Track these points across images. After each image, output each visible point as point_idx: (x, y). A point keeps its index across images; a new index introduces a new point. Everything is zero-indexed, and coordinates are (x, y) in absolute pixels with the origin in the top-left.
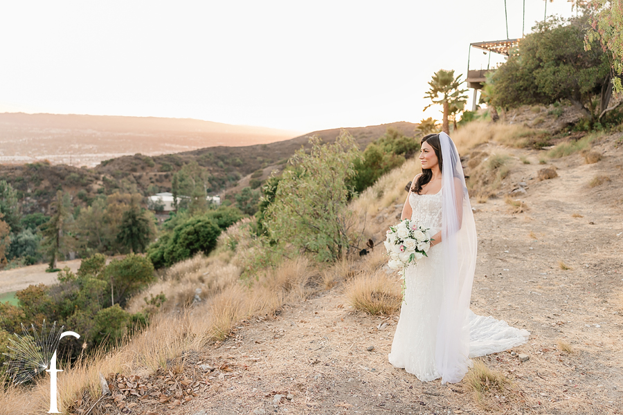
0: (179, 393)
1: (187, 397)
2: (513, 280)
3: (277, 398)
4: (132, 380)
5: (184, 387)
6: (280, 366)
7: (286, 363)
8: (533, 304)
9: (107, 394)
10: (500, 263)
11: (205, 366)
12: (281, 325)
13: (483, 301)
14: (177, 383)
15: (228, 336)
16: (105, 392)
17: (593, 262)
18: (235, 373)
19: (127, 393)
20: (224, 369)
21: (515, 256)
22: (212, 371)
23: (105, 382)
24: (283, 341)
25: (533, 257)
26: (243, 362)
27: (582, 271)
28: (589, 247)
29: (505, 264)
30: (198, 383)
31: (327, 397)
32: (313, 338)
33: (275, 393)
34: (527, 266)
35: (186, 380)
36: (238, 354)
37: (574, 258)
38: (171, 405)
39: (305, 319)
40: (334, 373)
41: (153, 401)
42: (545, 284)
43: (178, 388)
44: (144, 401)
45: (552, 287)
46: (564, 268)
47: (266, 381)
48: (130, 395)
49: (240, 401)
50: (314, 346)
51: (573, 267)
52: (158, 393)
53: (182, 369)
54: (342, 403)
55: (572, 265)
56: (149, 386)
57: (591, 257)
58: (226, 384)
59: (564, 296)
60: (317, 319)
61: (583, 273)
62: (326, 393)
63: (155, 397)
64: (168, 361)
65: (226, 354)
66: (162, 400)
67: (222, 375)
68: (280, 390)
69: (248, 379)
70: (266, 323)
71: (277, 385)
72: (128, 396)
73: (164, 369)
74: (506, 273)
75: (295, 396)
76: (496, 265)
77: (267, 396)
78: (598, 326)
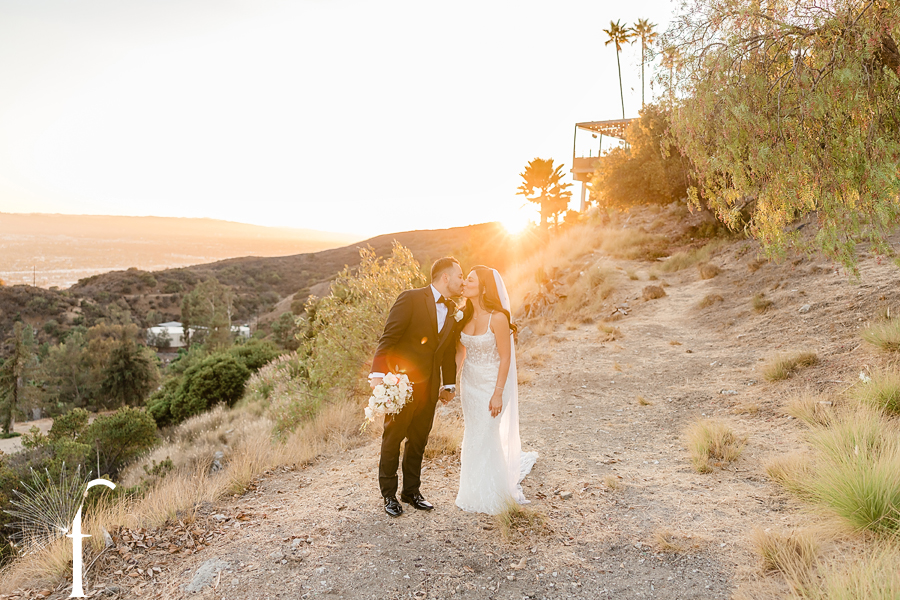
0: (191, 543)
1: (200, 547)
2: (582, 418)
3: (297, 542)
4: (137, 532)
5: (196, 538)
6: (302, 513)
7: (310, 509)
8: (597, 443)
9: (111, 547)
10: (574, 400)
11: (219, 517)
12: (309, 475)
13: (542, 441)
14: (187, 533)
15: (250, 488)
16: (108, 545)
17: (678, 396)
18: (252, 522)
19: (132, 545)
20: (239, 518)
21: (593, 391)
22: (227, 520)
23: (108, 535)
24: (310, 490)
25: (613, 392)
26: (262, 512)
27: (662, 407)
28: (679, 380)
29: (579, 401)
30: (211, 533)
31: (349, 539)
32: (343, 485)
33: (294, 538)
34: (604, 401)
35: (198, 530)
36: (257, 504)
37: (658, 392)
38: (181, 555)
39: (338, 467)
40: (360, 517)
41: (162, 552)
42: (618, 422)
43: (189, 537)
44: (152, 552)
45: (624, 424)
46: (644, 404)
47: (286, 528)
48: (136, 546)
49: (256, 546)
50: (342, 493)
51: (654, 402)
52: (167, 544)
53: (193, 519)
54: (364, 545)
55: (655, 400)
56: (158, 537)
57: (677, 390)
58: (243, 532)
59: (634, 434)
60: (351, 466)
61: (663, 409)
62: (348, 535)
63: (163, 548)
64: (178, 513)
65: (244, 505)
66: (172, 550)
67: (238, 524)
68: (299, 535)
69: (266, 526)
70: (293, 473)
71: (297, 530)
72: (134, 548)
73: (173, 520)
74: (577, 410)
75: (316, 539)
76: (569, 402)
77: (285, 541)
78: (657, 462)
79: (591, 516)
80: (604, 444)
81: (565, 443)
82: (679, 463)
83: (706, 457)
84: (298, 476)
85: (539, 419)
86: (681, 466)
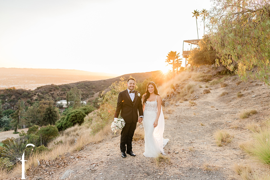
0: (63, 165)
1: (65, 166)
2: (183, 129)
3: (94, 165)
4: (48, 161)
5: (65, 163)
6: (97, 156)
7: (99, 155)
8: (187, 137)
10: (181, 124)
11: (72, 157)
12: (99, 145)
13: (170, 136)
14: (62, 162)
15: (82, 149)
16: (39, 165)
17: (213, 123)
18: (81, 159)
19: (46, 165)
20: (78, 158)
21: (187, 121)
22: (74, 158)
23: (39, 162)
24: (99, 150)
25: (193, 121)
26: (85, 156)
27: (208, 126)
28: (213, 118)
29: (182, 124)
30: (69, 162)
31: (110, 164)
32: (109, 148)
33: (93, 164)
34: (190, 124)
35: (65, 161)
36: (84, 154)
37: (207, 122)
38: (60, 168)
39: (108, 143)
40: (114, 158)
41: (54, 167)
42: (194, 130)
43: (63, 163)
44: (52, 167)
45: (196, 131)
46: (202, 125)
47: (91, 161)
48: (47, 165)
49: (82, 166)
50: (109, 151)
51: (205, 125)
52: (56, 165)
53: (64, 158)
54: (115, 166)
55: (206, 124)
56: (53, 163)
57: (213, 121)
58: (79, 162)
59: (199, 134)
60: (112, 143)
61: (208, 127)
62: (110, 163)
63: (55, 166)
64: (60, 156)
65: (80, 154)
66: (57, 167)
68: (95, 163)
69: (86, 160)
70: (95, 144)
71: (95, 162)
73: (58, 158)
74: (182, 127)
75: (100, 164)
76: (179, 124)
77: (91, 165)
78: (205, 143)
79: (184, 159)
80: (189, 137)
81: (177, 137)
82: (212, 143)
83: (220, 142)
84: (97, 145)
85: (170, 129)
86: (213, 144)
